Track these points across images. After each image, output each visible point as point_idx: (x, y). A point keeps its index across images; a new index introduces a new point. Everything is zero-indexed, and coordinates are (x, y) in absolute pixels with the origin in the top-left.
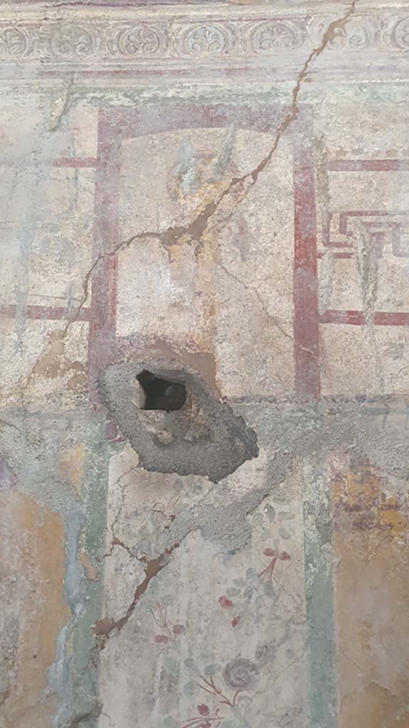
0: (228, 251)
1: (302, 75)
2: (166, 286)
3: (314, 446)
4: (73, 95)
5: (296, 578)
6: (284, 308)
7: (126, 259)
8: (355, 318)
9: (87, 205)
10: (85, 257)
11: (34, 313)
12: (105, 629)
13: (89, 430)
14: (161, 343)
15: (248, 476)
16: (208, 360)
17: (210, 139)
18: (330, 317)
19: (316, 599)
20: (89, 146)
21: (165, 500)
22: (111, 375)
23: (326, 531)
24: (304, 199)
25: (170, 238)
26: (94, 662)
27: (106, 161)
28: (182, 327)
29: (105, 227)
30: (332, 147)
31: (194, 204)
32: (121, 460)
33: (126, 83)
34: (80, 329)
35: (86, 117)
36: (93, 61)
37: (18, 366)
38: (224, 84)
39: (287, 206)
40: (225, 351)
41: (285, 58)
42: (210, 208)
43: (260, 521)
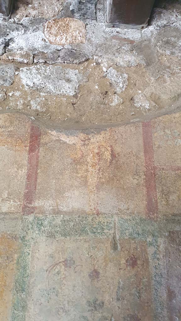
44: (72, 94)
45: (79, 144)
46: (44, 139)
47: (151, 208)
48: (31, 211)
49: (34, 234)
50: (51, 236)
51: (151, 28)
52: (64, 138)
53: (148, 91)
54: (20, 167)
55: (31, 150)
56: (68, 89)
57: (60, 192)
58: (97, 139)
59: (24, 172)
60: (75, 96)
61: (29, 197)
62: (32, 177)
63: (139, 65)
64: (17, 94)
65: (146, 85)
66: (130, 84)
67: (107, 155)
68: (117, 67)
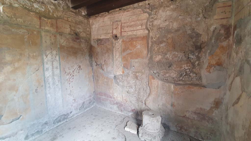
0: (118, 29)
1: (121, 18)
2: (115, 31)
3: (121, 39)
4: (111, 21)
5: (120, 44)
6: (120, 32)
7: (114, 30)
8: (123, 32)
9: (112, 27)
10: (112, 30)
11: (110, 33)
12: (114, 47)
13: (112, 39)
14: (115, 34)
15: (119, 40)
16: (117, 35)
17: (117, 23)
18: (122, 32)
19: (121, 45)
20: (112, 24)
21: (115, 41)
22: (113, 36)
23: (121, 42)
24: (121, 26)
25: (115, 29)
26: (113, 48)
27: (113, 25)
28: (116, 33)
29: (113, 28)
30: (122, 22)
31: (116, 27)
32: (114, 40)
33: (113, 20)
34: (112, 34)
35: (112, 22)
36: (112, 19)
37: (110, 36)
38: (118, 19)
39: (120, 26)
40: (118, 34)
41: (120, 17)
42: (117, 27)
43: (119, 42)
44: (43, 11)
45: (47, 20)
46: (41, 18)
47: (57, 31)
48: (41, 28)
49: (42, 31)
50: (44, 32)
51: (56, 2)
52: (44, 19)
53: (56, 14)
54: (38, 22)
55: (40, 20)
56: (43, 10)
57: (45, 27)
58: (49, 20)
59: (39, 23)
60: (44, 11)
61: (40, 26)
62: (40, 24)
63: (54, 9)
64: (34, 8)
65: (56, 13)
66: (53, 12)
67: (51, 23)
68: (51, 8)
